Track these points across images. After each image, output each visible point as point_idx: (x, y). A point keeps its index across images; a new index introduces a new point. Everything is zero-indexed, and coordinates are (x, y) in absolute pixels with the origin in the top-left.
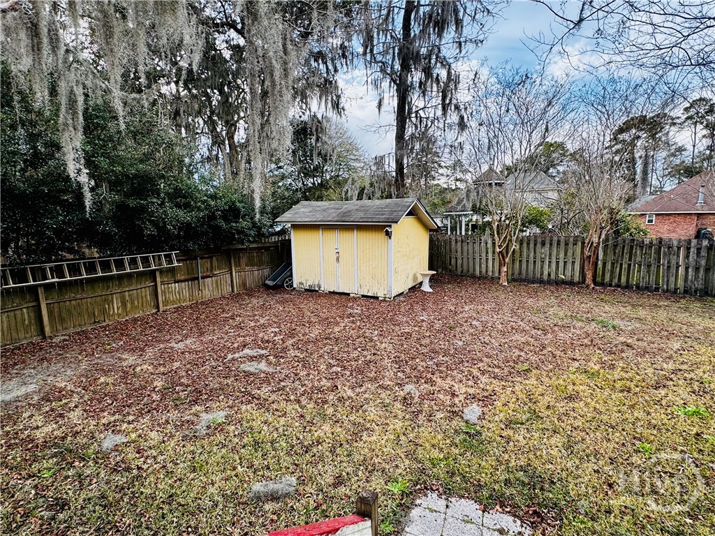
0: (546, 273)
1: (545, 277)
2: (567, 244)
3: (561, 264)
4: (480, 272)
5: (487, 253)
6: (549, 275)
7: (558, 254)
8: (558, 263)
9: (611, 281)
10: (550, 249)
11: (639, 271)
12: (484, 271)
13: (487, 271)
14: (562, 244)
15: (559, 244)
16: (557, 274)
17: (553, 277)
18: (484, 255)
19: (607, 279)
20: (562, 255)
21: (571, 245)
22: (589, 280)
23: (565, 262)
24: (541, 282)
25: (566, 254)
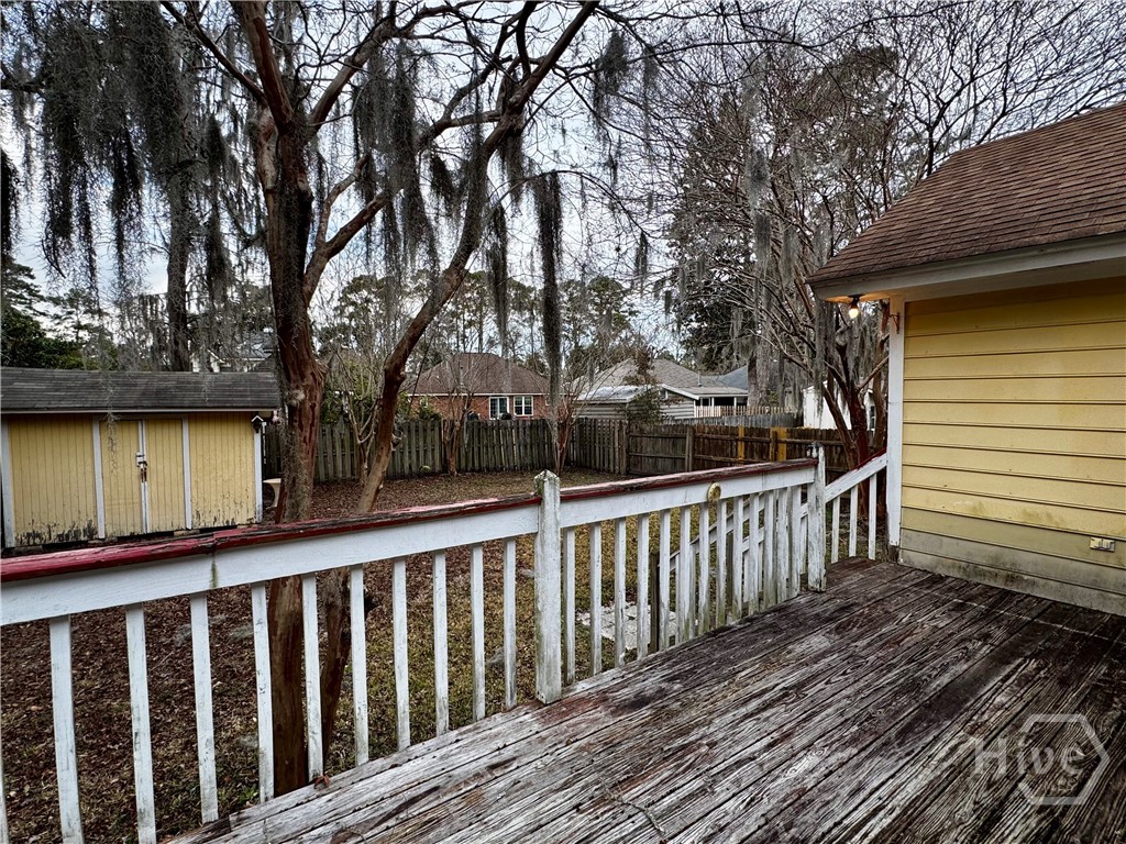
0: (407, 465)
1: (407, 471)
2: (425, 430)
3: (421, 453)
4: (327, 474)
5: (334, 447)
6: (410, 467)
7: (417, 443)
8: (418, 452)
9: (467, 466)
10: (409, 436)
11: (487, 454)
12: (331, 472)
13: (335, 472)
14: (421, 430)
15: (417, 431)
16: (418, 465)
17: (414, 469)
18: (330, 451)
19: (463, 465)
20: (421, 443)
21: (429, 431)
22: (453, 467)
23: (425, 451)
24: (403, 477)
25: (425, 442)
